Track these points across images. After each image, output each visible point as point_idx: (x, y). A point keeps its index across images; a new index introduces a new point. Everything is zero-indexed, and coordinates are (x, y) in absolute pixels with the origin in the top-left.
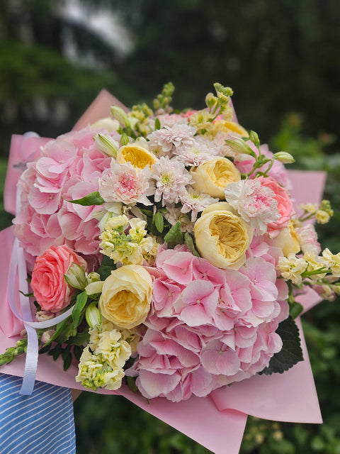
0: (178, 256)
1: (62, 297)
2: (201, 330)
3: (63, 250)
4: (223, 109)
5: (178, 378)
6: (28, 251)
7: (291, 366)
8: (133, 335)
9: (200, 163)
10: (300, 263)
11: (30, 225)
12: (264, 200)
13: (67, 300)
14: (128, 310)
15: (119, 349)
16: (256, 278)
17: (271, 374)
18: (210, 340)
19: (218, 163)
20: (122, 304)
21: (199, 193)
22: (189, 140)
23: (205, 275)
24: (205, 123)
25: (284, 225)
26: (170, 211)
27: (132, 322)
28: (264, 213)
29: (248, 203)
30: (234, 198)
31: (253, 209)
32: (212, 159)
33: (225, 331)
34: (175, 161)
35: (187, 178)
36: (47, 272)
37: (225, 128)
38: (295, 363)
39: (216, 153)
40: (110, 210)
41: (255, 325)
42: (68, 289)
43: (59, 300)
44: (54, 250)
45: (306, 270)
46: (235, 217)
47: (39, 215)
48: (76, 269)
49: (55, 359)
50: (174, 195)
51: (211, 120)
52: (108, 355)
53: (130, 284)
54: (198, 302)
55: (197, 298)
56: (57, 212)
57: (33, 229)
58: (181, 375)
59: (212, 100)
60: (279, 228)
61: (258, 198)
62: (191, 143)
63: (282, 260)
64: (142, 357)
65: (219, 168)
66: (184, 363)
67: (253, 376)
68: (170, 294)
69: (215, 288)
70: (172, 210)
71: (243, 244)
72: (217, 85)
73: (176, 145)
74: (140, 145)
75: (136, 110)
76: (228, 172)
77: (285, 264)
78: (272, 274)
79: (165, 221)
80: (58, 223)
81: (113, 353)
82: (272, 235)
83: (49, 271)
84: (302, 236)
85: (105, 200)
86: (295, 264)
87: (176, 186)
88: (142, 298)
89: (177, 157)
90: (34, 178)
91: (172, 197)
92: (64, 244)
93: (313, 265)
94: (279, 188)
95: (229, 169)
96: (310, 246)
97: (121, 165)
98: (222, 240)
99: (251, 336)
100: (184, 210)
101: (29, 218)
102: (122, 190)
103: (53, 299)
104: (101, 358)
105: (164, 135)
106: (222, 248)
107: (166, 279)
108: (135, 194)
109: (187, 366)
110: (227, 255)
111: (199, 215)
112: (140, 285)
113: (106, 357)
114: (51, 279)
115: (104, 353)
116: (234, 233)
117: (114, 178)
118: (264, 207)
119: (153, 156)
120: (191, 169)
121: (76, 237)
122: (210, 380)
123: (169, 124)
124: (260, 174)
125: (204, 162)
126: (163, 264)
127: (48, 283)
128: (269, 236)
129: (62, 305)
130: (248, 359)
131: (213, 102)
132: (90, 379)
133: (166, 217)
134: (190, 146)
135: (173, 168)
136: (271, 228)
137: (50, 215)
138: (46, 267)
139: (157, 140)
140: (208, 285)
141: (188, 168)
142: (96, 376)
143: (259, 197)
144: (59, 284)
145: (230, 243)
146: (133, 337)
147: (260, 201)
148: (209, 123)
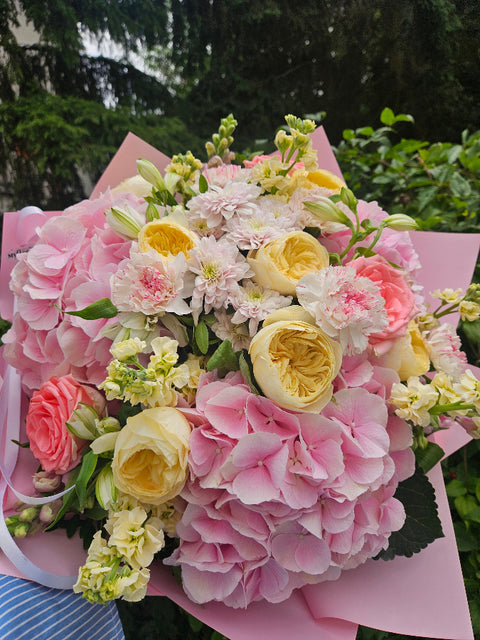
0: (230, 392)
1: (66, 454)
2: (266, 508)
3: (67, 383)
4: (301, 153)
5: (238, 577)
6: (24, 382)
7: (425, 546)
8: (172, 507)
9: (262, 243)
10: (426, 393)
11: (23, 345)
12: (359, 299)
13: (74, 458)
14: (154, 477)
15: (142, 539)
16: (354, 419)
17: (393, 558)
18: (281, 522)
19: (290, 241)
20: (147, 468)
21: (263, 290)
22: (249, 208)
23: (271, 419)
24: (274, 178)
25: (399, 333)
26: (219, 318)
27: (160, 495)
28: (359, 321)
29: (332, 307)
30: (311, 298)
31: (340, 316)
32: (280, 237)
33: (304, 509)
34: (223, 243)
35: (241, 270)
36: (45, 416)
37: (308, 182)
38: (431, 541)
39: (291, 223)
40: (126, 326)
41: (352, 497)
42: (73, 443)
43: (63, 459)
44: (55, 383)
45: (437, 403)
46: (311, 329)
47: (35, 331)
48: (86, 411)
49: (70, 536)
50: (221, 297)
51: (283, 173)
52: (125, 549)
53: (152, 441)
54: (260, 463)
55: (258, 457)
56: (57, 326)
57: (27, 352)
58: (242, 571)
59: (285, 141)
60: (392, 338)
61: (349, 298)
62: (250, 212)
63: (397, 388)
64: (185, 542)
65: (293, 248)
66: (244, 554)
67: (361, 565)
68: (218, 451)
69: (284, 442)
70: (222, 318)
71: (327, 371)
72: (289, 117)
73: (227, 217)
74: (175, 219)
75: (176, 162)
76: (307, 254)
77: (402, 395)
78: (382, 412)
79: (212, 336)
80: (58, 343)
81: (133, 545)
82: (379, 350)
83: (47, 415)
84: (434, 345)
85: (120, 308)
86: (418, 394)
87: (224, 282)
88: (171, 461)
89: (227, 236)
90: (26, 275)
91: (219, 300)
92: (69, 373)
93: (448, 395)
94: (391, 272)
95: (311, 248)
96: (445, 360)
97: (144, 254)
98: (295, 364)
99: (345, 515)
100: (236, 319)
101: (24, 333)
102: (144, 293)
103: (54, 457)
104: (116, 551)
105: (210, 202)
106: (293, 379)
107: (210, 428)
108: (162, 299)
109: (249, 559)
110: (302, 390)
111: (260, 325)
112: (166, 442)
113: (122, 553)
114: (51, 428)
115: (119, 545)
116: (313, 354)
117: (133, 275)
118: (359, 313)
119: (193, 237)
120: (250, 253)
121: (88, 362)
122: (286, 580)
123: (220, 182)
124: (361, 251)
125: (267, 241)
126: (206, 404)
127: (46, 431)
128: (373, 353)
129: (67, 464)
130: (344, 548)
131: (285, 144)
132: (94, 589)
133: (213, 328)
134: (249, 217)
135: (220, 254)
136: (375, 340)
137: (47, 332)
138: (43, 408)
139: (199, 209)
140: (272, 438)
141: (245, 253)
142: (102, 585)
143: (352, 294)
144: (61, 436)
145: (307, 370)
146: (172, 511)
147: (353, 302)
148: (280, 177)
